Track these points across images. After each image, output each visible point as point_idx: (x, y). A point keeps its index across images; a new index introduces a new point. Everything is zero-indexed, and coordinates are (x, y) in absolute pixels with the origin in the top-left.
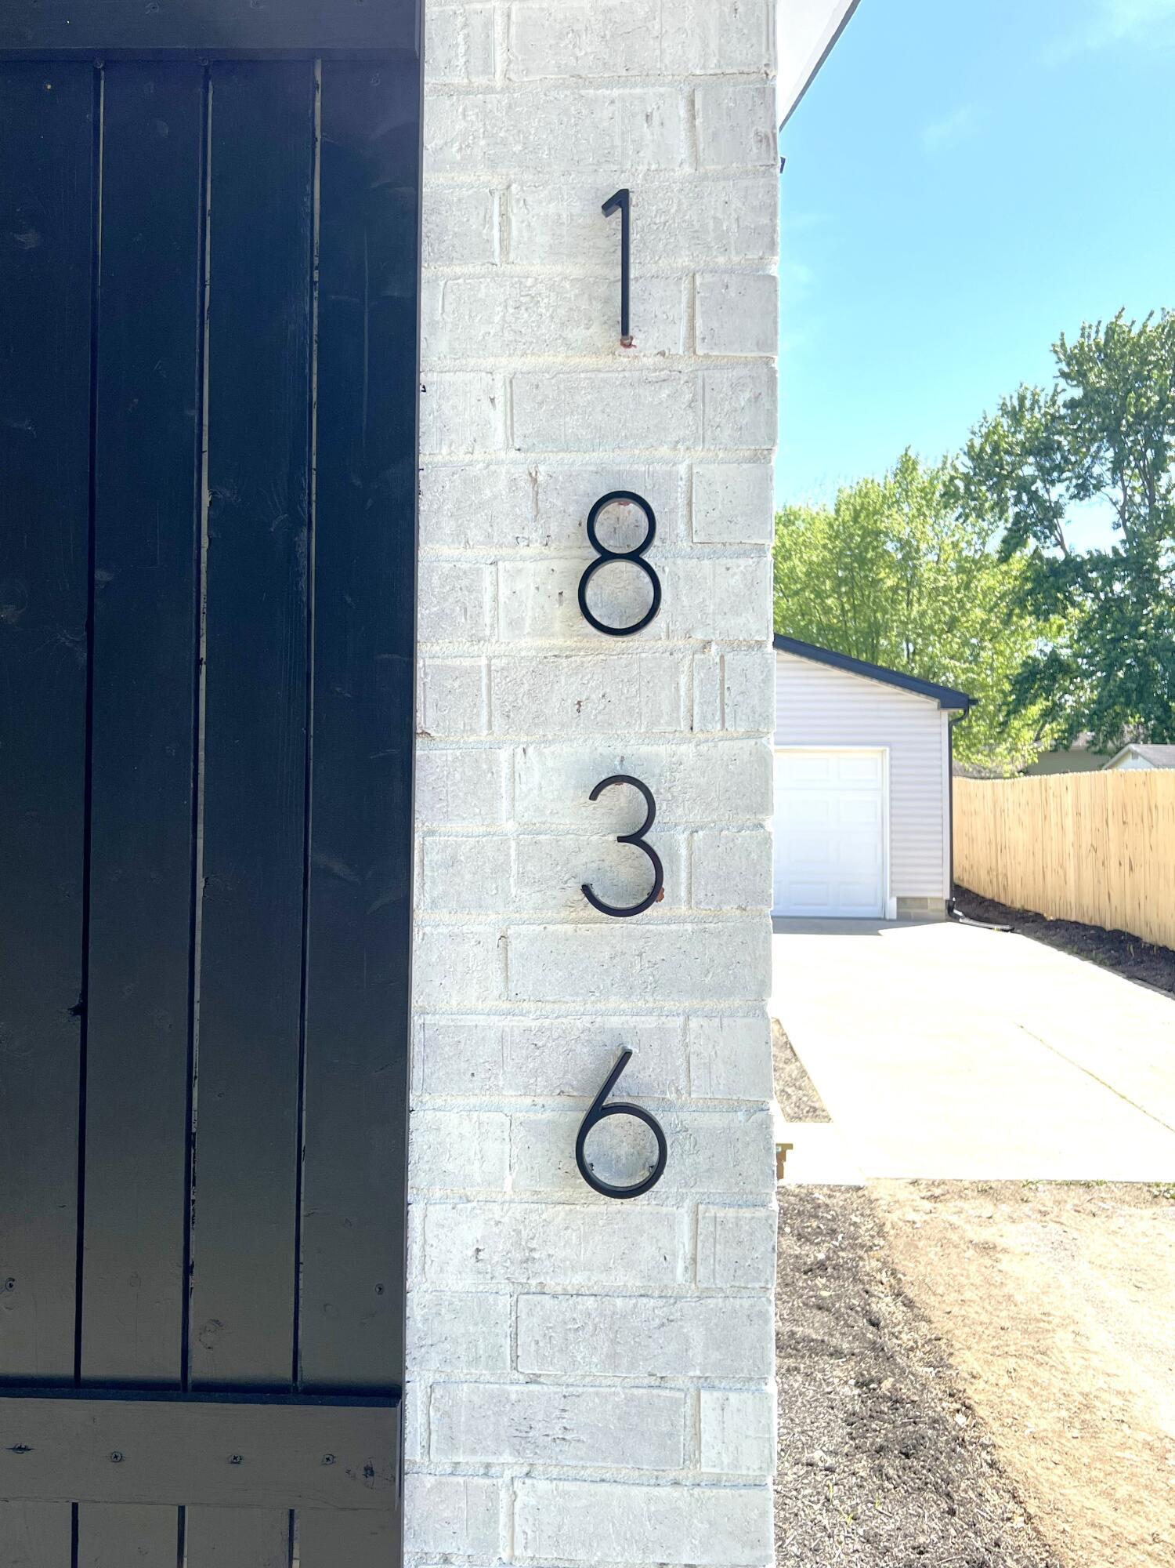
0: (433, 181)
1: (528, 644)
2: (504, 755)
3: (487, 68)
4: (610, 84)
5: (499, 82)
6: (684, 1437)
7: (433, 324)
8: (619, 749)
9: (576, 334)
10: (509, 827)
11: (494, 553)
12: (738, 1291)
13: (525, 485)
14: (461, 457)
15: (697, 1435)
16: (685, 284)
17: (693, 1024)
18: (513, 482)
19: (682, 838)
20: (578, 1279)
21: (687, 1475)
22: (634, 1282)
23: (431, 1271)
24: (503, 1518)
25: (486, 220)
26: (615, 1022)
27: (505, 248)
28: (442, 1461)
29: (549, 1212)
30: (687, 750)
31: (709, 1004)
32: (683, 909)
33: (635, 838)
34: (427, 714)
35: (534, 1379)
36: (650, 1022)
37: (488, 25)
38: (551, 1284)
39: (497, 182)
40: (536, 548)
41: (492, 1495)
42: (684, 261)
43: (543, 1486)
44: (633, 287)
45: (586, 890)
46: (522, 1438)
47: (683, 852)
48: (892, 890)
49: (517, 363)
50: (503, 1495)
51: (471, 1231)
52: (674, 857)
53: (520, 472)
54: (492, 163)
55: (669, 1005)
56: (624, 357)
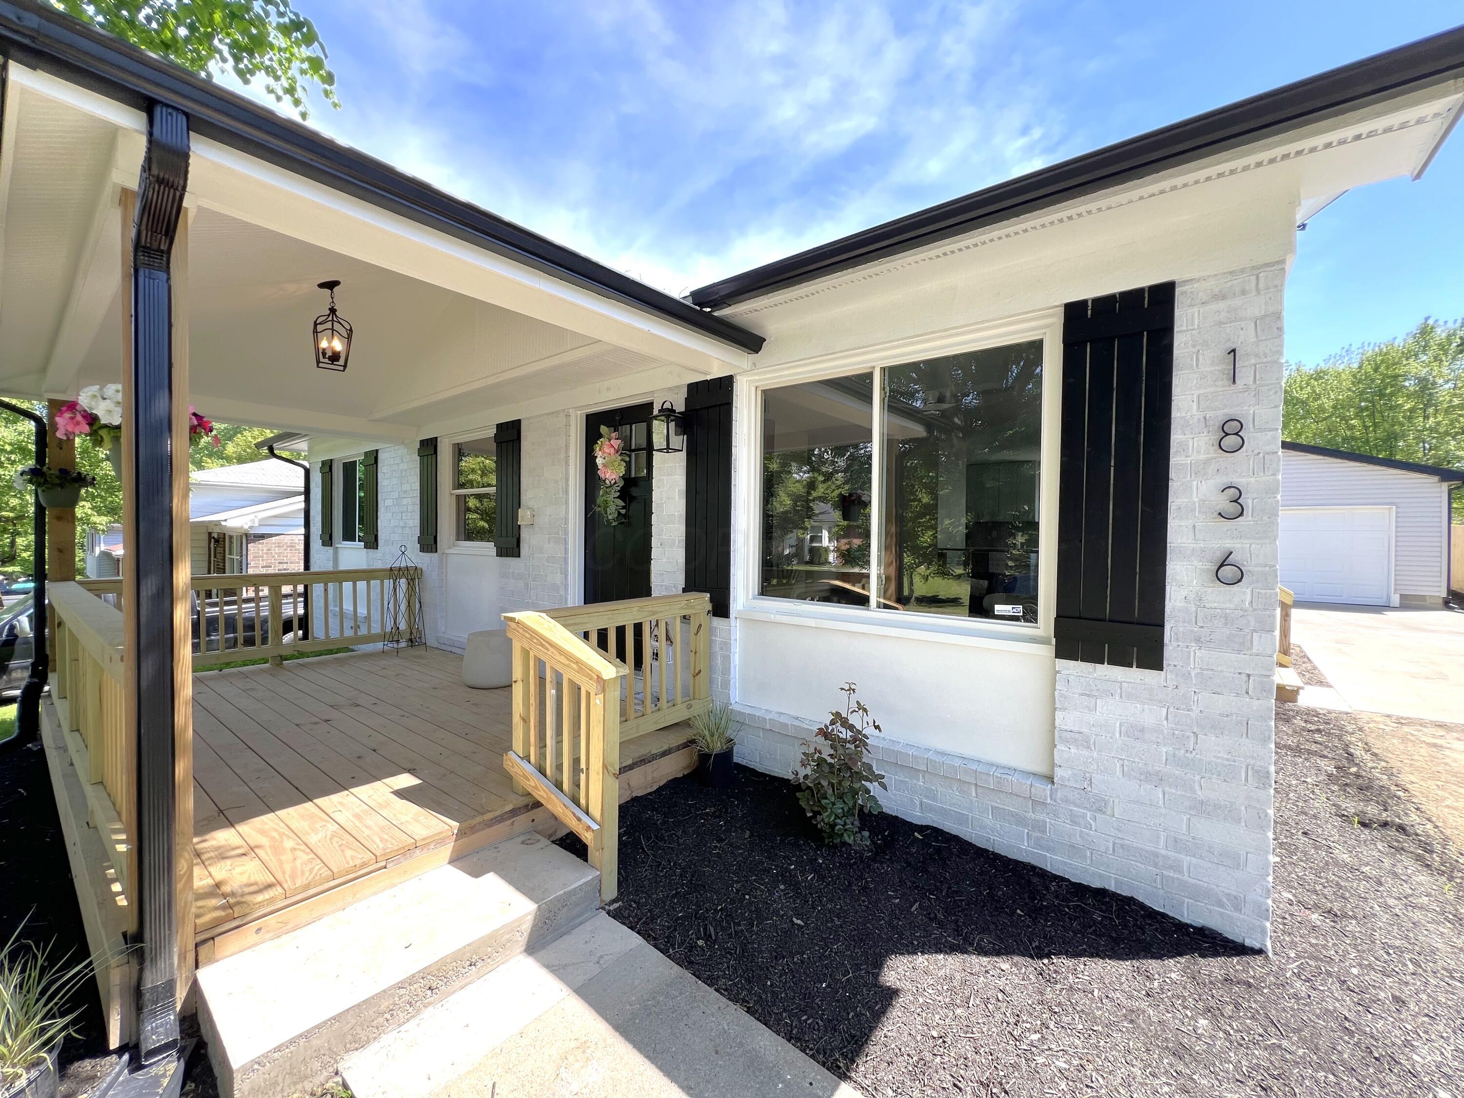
0: (1176, 352)
1: (1202, 457)
2: (1195, 483)
3: (1193, 324)
4: (1231, 322)
5: (1196, 327)
6: (1248, 644)
7: (1176, 385)
8: (1230, 480)
9: (1220, 383)
10: (1196, 500)
11: (1193, 436)
12: (1265, 609)
13: (1202, 420)
14: (1184, 415)
15: (1252, 643)
16: (1253, 368)
17: (1253, 546)
18: (1199, 420)
19: (1250, 501)
20: (1216, 605)
21: (1249, 652)
22: (1232, 606)
23: (1172, 601)
24: (1192, 658)
25: (1192, 360)
26: (1228, 545)
27: (1197, 366)
28: (1175, 644)
29: (1206, 589)
30: (1252, 480)
31: (1258, 541)
32: (1250, 518)
33: (1236, 501)
34: (1172, 474)
35: (1202, 627)
36: (1239, 546)
37: (1193, 316)
38: (1207, 605)
39: (1195, 350)
40: (1205, 434)
41: (1189, 652)
42: (1253, 361)
43: (1203, 651)
44: (1237, 370)
45: (1220, 514)
46: (1198, 640)
47: (1250, 505)
48: (1396, 590)
49: (1201, 392)
50: (1192, 654)
51: (1184, 593)
52: (1248, 506)
53: (1201, 417)
54: (1194, 346)
55: (1246, 542)
56: (1233, 387)
